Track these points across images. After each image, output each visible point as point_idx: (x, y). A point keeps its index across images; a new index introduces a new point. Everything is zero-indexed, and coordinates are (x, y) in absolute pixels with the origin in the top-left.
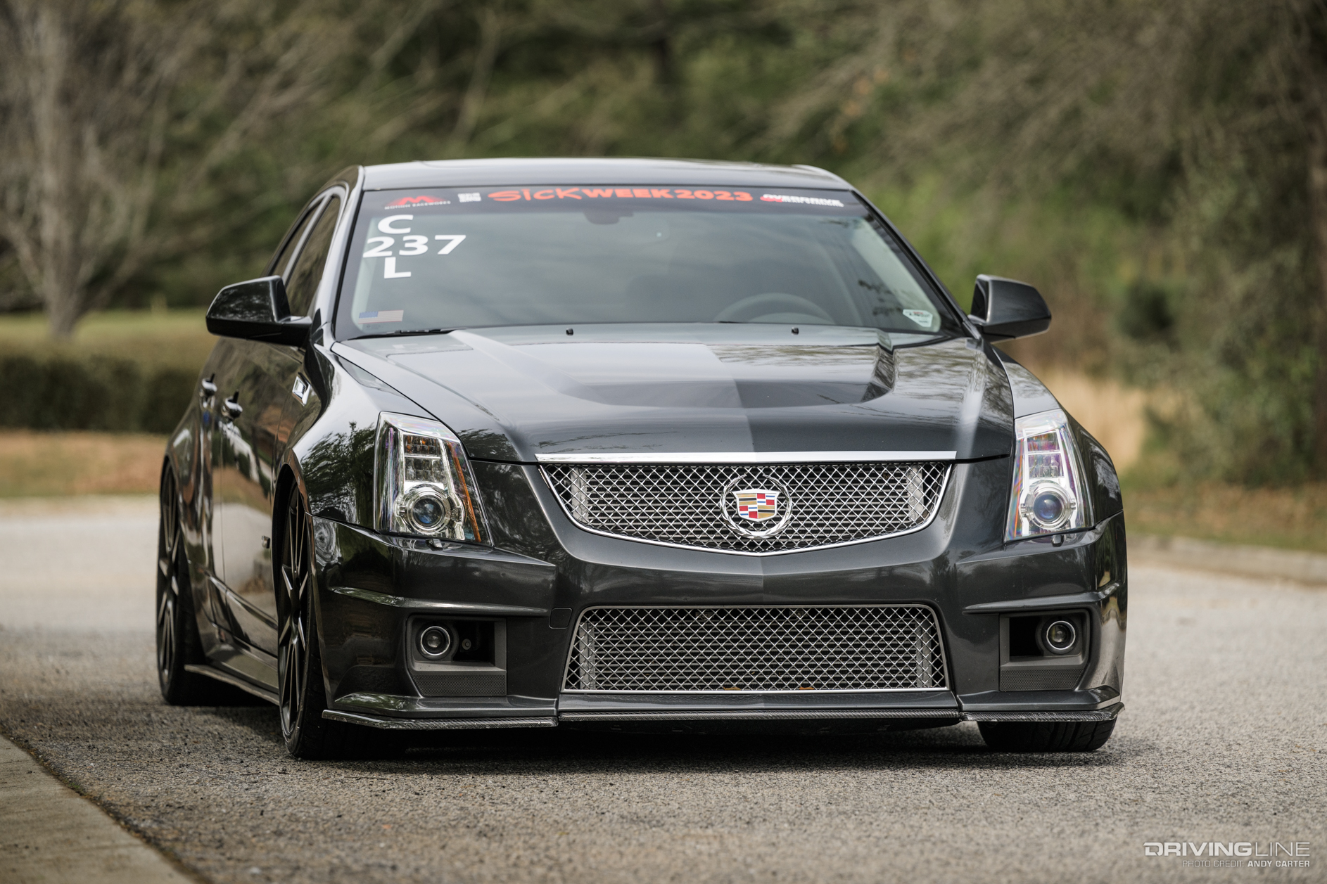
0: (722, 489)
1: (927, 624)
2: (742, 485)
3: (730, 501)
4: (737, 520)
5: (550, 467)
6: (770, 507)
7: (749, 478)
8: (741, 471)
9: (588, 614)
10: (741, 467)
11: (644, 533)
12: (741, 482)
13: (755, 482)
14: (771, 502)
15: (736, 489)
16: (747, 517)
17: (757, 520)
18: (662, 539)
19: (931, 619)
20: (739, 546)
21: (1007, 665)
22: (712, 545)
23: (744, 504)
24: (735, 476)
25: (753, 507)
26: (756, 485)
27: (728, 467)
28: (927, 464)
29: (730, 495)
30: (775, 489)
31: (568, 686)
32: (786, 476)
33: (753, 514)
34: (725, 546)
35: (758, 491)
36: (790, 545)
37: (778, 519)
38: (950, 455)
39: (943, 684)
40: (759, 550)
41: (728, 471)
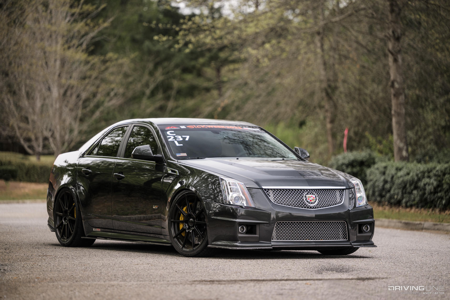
0: (303, 195)
1: (344, 226)
2: (308, 194)
3: (305, 197)
4: (307, 202)
5: (265, 190)
6: (314, 199)
7: (309, 192)
8: (307, 191)
9: (277, 223)
10: (307, 190)
11: (288, 205)
12: (307, 193)
13: (310, 193)
14: (314, 198)
15: (306, 195)
16: (309, 201)
17: (312, 202)
18: (291, 206)
19: (345, 224)
20: (308, 208)
21: (358, 235)
22: (302, 207)
23: (309, 198)
24: (306, 192)
25: (311, 199)
26: (310, 194)
27: (304, 190)
28: (340, 189)
29: (305, 196)
30: (314, 195)
31: (272, 239)
32: (316, 192)
33: (311, 200)
34: (305, 207)
35: (311, 195)
36: (318, 208)
37: (315, 202)
38: (344, 188)
39: (346, 239)
40: (312, 209)
41: (304, 191)
